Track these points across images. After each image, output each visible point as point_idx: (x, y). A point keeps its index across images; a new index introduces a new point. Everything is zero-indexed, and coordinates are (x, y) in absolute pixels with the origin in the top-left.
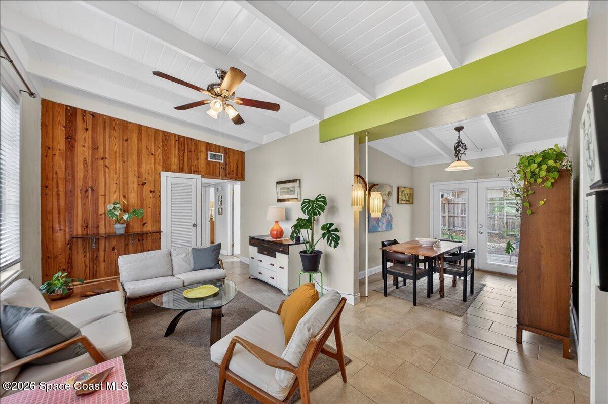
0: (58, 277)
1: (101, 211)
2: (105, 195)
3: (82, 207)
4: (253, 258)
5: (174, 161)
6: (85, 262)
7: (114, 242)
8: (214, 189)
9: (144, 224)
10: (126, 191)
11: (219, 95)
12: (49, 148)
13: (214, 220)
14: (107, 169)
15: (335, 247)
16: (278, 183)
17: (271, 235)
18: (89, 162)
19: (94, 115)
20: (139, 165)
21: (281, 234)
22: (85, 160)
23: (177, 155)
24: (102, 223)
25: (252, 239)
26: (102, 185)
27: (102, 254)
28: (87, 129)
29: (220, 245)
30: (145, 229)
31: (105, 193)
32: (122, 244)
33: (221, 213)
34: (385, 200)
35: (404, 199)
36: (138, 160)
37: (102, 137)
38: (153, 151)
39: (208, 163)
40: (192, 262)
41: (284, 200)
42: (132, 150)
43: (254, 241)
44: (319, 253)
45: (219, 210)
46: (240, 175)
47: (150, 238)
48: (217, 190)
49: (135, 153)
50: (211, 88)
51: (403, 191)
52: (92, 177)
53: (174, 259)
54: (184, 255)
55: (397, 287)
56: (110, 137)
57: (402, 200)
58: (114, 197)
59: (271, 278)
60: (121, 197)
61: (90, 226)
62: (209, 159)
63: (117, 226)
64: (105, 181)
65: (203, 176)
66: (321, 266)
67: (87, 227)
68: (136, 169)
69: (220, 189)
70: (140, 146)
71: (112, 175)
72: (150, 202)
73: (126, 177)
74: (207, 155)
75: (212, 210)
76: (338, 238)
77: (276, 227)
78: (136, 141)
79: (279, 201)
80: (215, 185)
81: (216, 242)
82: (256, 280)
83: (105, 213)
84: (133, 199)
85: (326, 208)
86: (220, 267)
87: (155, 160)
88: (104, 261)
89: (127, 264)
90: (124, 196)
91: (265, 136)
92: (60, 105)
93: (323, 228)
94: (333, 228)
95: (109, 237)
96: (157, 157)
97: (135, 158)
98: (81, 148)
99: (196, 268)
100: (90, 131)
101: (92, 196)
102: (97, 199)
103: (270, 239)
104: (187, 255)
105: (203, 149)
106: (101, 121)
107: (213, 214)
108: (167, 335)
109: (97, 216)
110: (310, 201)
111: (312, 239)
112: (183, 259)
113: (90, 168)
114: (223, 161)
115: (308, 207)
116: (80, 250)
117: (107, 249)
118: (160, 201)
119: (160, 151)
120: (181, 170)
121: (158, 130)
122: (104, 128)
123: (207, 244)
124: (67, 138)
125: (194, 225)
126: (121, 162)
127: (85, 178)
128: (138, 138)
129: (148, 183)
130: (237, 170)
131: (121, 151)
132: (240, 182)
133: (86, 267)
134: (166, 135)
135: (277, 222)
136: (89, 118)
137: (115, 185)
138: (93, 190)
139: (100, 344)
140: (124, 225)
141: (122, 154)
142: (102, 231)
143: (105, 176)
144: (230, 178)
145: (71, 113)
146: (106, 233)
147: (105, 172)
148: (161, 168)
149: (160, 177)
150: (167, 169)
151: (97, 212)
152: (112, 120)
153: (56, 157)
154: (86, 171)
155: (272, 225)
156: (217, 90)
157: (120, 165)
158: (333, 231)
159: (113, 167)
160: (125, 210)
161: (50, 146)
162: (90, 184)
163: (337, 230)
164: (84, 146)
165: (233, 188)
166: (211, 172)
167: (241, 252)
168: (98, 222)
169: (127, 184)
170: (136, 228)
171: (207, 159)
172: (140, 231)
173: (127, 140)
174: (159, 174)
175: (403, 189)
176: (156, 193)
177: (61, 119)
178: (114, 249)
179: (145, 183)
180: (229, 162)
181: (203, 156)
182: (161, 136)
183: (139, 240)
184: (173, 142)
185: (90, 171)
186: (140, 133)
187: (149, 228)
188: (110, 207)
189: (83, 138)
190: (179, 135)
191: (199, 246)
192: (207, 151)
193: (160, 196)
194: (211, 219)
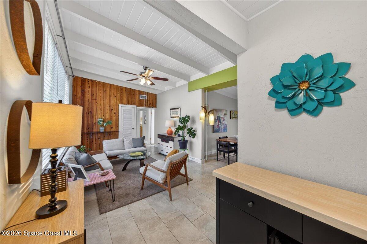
0: (82, 148)
1: (94, 122)
2: (96, 115)
3: (87, 120)
4: (159, 144)
5: (125, 100)
6: (88, 144)
7: (99, 135)
8: (142, 111)
9: (112, 128)
10: (104, 113)
11: (144, 76)
12: (75, 95)
13: (142, 127)
14: (97, 104)
15: (193, 138)
16: (171, 109)
17: (167, 133)
18: (90, 100)
19: (92, 81)
20: (110, 102)
21: (171, 133)
22: (88, 100)
23: (126, 97)
24: (95, 127)
25: (159, 135)
26: (95, 111)
27: (94, 140)
28: (89, 87)
29: (144, 137)
30: (112, 130)
31: (96, 114)
32: (102, 136)
33: (145, 123)
34: (223, 117)
35: (234, 117)
36: (110, 99)
37: (95, 89)
38: (116, 95)
39: (140, 100)
40: (132, 144)
41: (174, 117)
42: (107, 95)
43: (160, 136)
44: (187, 141)
45: (145, 122)
46: (154, 105)
47: (114, 134)
48: (144, 112)
49: (109, 96)
50: (141, 74)
51: (233, 113)
52: (91, 107)
53: (125, 142)
54: (129, 141)
55: (224, 158)
56: (98, 90)
57: (233, 117)
58: (100, 116)
59: (167, 152)
60: (102, 116)
61: (90, 128)
62: (140, 98)
63: (101, 128)
64: (96, 109)
65: (137, 106)
66: (188, 147)
67: (89, 129)
68: (109, 103)
69: (145, 111)
70: (111, 93)
71: (99, 106)
72: (114, 118)
73: (104, 107)
74: (139, 96)
75: (141, 122)
76: (195, 134)
77: (170, 130)
78: (109, 91)
79: (172, 117)
80: (143, 110)
81: (143, 136)
82: (160, 154)
83: (96, 123)
84: (107, 117)
85: (189, 121)
86: (144, 147)
87: (117, 99)
88: (95, 144)
89: (106, 144)
90: (104, 116)
91: (166, 87)
92: (80, 77)
93: (188, 130)
94: (192, 130)
95: (98, 133)
96: (117, 98)
97: (108, 98)
98: (87, 95)
99: (134, 147)
100: (90, 88)
101: (91, 115)
102: (93, 117)
103: (167, 135)
104: (130, 141)
105: (138, 93)
106: (95, 84)
107: (142, 124)
108: (123, 170)
109: (93, 124)
110: (183, 118)
111: (184, 135)
112: (128, 143)
113: (90, 103)
114: (146, 99)
115: (182, 120)
116: (86, 138)
117: (96, 139)
118: (118, 117)
119: (119, 95)
120: (128, 103)
121: (118, 86)
122: (96, 86)
123: (139, 136)
124: (82, 91)
125: (133, 129)
126: (103, 100)
127: (88, 108)
128: (110, 90)
129: (113, 110)
130: (153, 102)
131: (103, 96)
132: (154, 109)
133: (88, 145)
134: (121, 88)
135: (170, 127)
136: (90, 82)
137: (100, 111)
138: (91, 113)
139: (103, 166)
140: (104, 128)
141: (103, 97)
142: (95, 130)
143: (96, 106)
144: (150, 107)
145: (84, 80)
146: (96, 132)
147: (96, 105)
148: (119, 103)
149: (118, 107)
150: (122, 103)
151: (93, 122)
152: (99, 82)
153: (78, 99)
154: (89, 105)
155: (168, 129)
156: (144, 75)
157: (102, 102)
158: (192, 131)
159: (99, 102)
160: (104, 121)
161: (76, 95)
162: (90, 110)
163: (194, 131)
164: (88, 94)
165: (151, 112)
166: (141, 104)
167: (155, 142)
168: (93, 126)
169: (105, 110)
170: (108, 130)
171: (139, 98)
172: (110, 130)
173: (105, 91)
174: (118, 105)
175: (233, 112)
176: (117, 114)
177: (80, 83)
178: (99, 138)
179: (112, 110)
180: (150, 99)
181: (137, 97)
182: (119, 89)
183: (109, 135)
184: (124, 91)
185: (90, 105)
186: (110, 88)
187: (113, 130)
188: (99, 120)
189: (88, 91)
190: (127, 88)
191: (135, 137)
192: (139, 94)
193: (118, 115)
194: (141, 126)
